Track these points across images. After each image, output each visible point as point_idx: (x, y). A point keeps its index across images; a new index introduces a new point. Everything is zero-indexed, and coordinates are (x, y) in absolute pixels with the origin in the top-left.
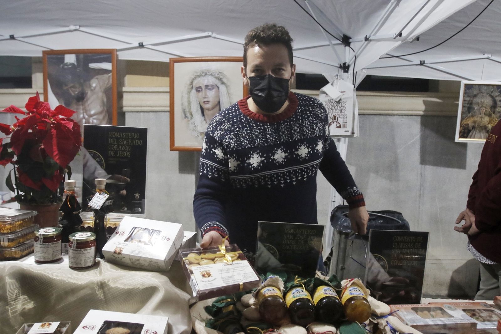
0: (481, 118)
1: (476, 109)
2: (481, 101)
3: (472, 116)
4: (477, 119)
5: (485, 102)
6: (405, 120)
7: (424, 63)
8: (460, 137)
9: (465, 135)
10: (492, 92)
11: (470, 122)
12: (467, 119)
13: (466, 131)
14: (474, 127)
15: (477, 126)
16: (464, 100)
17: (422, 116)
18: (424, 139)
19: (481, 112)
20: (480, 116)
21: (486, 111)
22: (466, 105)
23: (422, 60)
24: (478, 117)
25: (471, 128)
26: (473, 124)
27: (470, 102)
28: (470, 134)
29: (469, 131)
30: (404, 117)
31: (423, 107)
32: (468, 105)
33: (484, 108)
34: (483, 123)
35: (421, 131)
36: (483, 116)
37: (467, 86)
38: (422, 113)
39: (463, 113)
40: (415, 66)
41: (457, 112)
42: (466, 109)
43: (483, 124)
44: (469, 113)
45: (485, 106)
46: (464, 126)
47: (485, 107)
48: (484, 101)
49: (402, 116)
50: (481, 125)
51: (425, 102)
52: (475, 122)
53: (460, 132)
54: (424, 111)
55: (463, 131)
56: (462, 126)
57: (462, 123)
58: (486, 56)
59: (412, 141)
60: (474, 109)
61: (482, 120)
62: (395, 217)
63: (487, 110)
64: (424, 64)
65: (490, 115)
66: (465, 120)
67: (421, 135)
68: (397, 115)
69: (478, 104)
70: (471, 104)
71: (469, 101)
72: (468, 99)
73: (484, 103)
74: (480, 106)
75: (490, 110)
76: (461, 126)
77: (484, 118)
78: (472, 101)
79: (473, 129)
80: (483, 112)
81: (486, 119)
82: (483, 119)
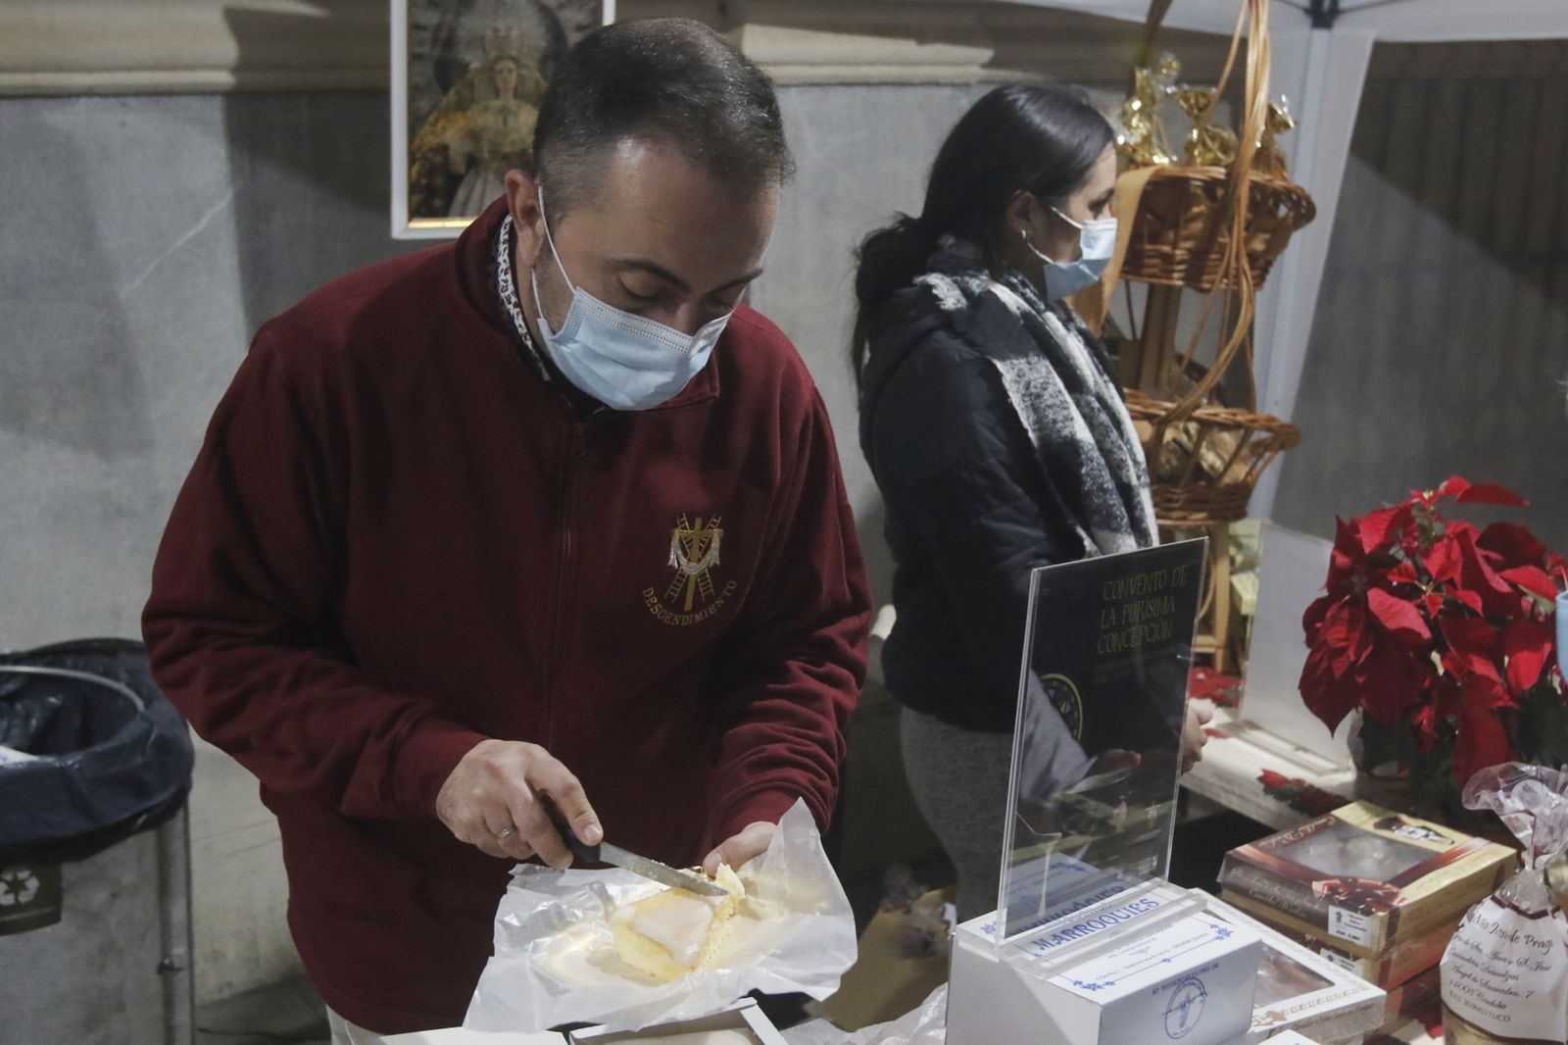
0: (504, 112)
1: (478, 71)
2: (496, 30)
3: (462, 106)
4: (490, 121)
5: (515, 33)
6: (140, 120)
8: (416, 212)
9: (438, 203)
11: (452, 135)
12: (437, 120)
13: (439, 181)
14: (472, 162)
15: (486, 155)
16: (414, 27)
17: (235, 99)
18: (251, 214)
19: (500, 85)
20: (496, 103)
21: (521, 78)
22: (425, 49)
24: (486, 109)
25: (459, 166)
26: (468, 147)
27: (443, 35)
28: (461, 194)
29: (454, 182)
30: (132, 102)
31: (228, 49)
32: (437, 52)
33: (511, 65)
34: (514, 136)
35: (235, 174)
36: (512, 103)
38: (224, 78)
39: (414, 91)
42: (428, 70)
43: (513, 143)
44: (445, 87)
45: (514, 53)
46: (424, 158)
47: (514, 60)
48: (509, 29)
49: (122, 100)
50: (507, 149)
52: (474, 135)
53: (413, 188)
54: (237, 69)
55: (424, 182)
56: (418, 156)
57: (417, 141)
59: (191, 234)
60: (465, 67)
61: (505, 122)
62: (117, 679)
63: (524, 72)
66: (427, 128)
67: (238, 197)
68: (90, 93)
69: (478, 42)
70: (449, 43)
71: (439, 28)
72: (431, 18)
73: (508, 37)
74: (493, 54)
75: (538, 75)
76: (412, 159)
77: (516, 114)
78: (452, 30)
79: (472, 171)
80: (506, 82)
81: (526, 119)
82: (511, 120)
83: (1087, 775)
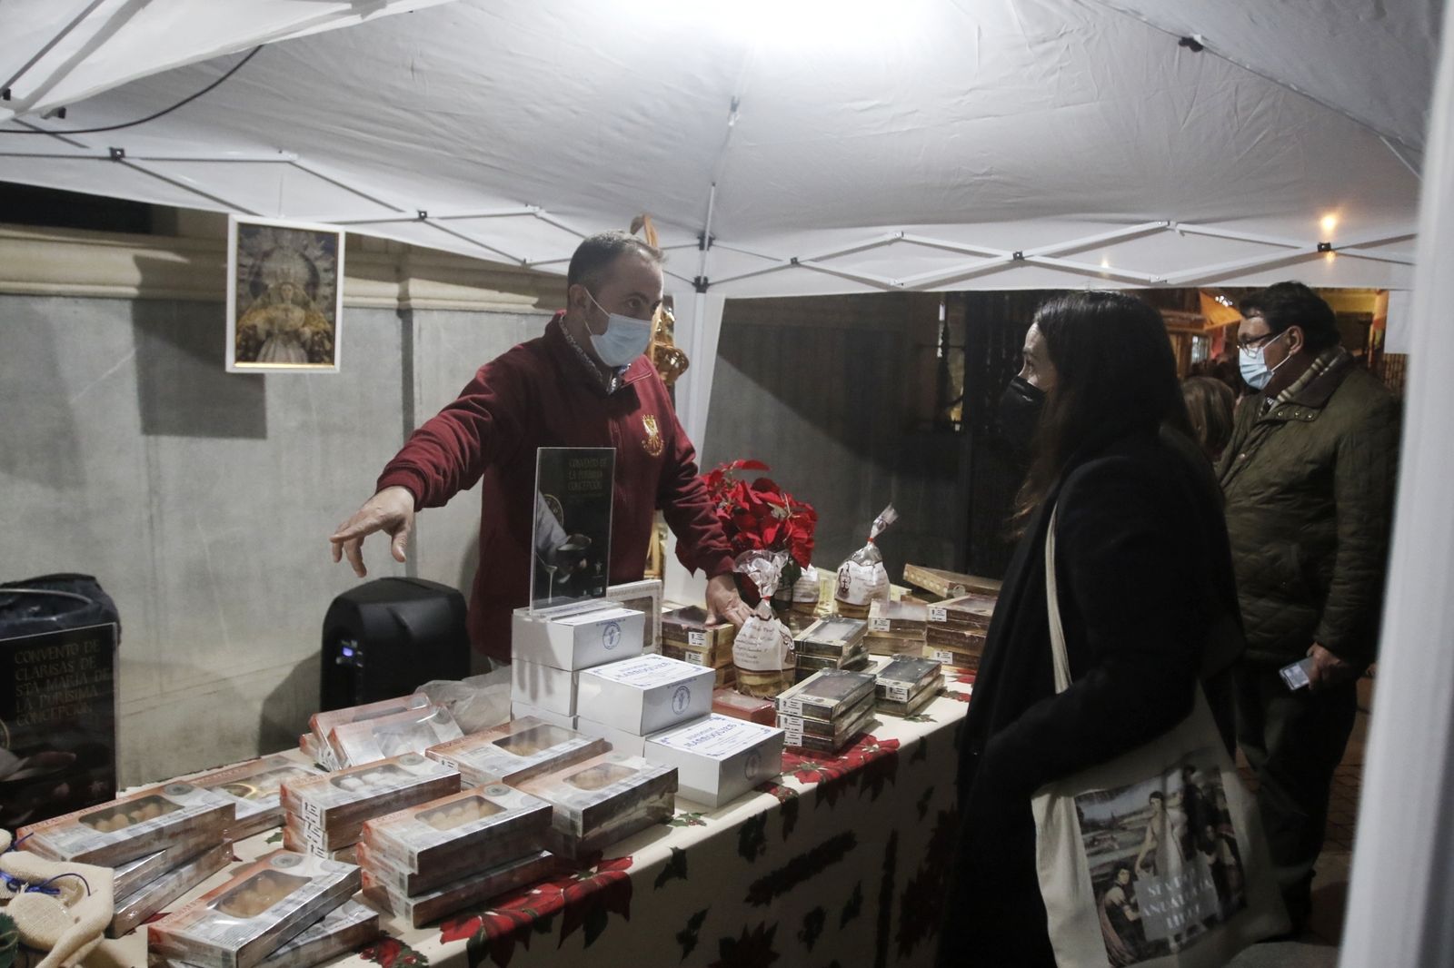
0: (286, 310)
1: (272, 289)
2: (282, 270)
3: (265, 306)
4: (279, 314)
5: (292, 271)
6: (85, 311)
7: (123, 155)
8: (239, 359)
9: (251, 354)
10: (306, 247)
11: (259, 320)
12: (251, 313)
13: (251, 343)
14: (269, 334)
15: (276, 331)
16: (240, 265)
17: (137, 302)
18: (145, 364)
19: (284, 296)
20: (283, 306)
21: (295, 294)
22: (245, 277)
23: (115, 147)
24: (277, 308)
25: (262, 335)
26: (267, 327)
27: (255, 270)
28: (263, 351)
29: (260, 344)
30: (81, 301)
31: (135, 276)
32: (251, 279)
33: (290, 287)
34: (292, 323)
35: (137, 341)
36: (291, 306)
37: (243, 228)
38: (133, 291)
39: (239, 297)
40: (97, 162)
41: (224, 290)
42: (247, 288)
43: (291, 326)
44: (255, 296)
45: (292, 281)
46: (244, 331)
47: (293, 285)
48: (289, 269)
49: (76, 299)
50: (288, 329)
51: (141, 263)
52: (271, 321)
53: (238, 347)
54: (140, 287)
55: (244, 343)
56: (241, 330)
57: (240, 323)
58: (286, 156)
59: (110, 371)
60: (266, 287)
61: (287, 316)
62: (74, 592)
63: (297, 291)
64: (124, 160)
65: (305, 305)
66: (245, 317)
67: (138, 353)
68: (58, 295)
69: (274, 275)
70: (258, 274)
71: (253, 267)
72: (249, 261)
73: (289, 273)
74: (281, 281)
75: (304, 293)
76: (238, 331)
77: (293, 312)
78: (260, 268)
79: (269, 340)
80: (287, 295)
81: (298, 314)
82: (290, 315)
83: (567, 543)
